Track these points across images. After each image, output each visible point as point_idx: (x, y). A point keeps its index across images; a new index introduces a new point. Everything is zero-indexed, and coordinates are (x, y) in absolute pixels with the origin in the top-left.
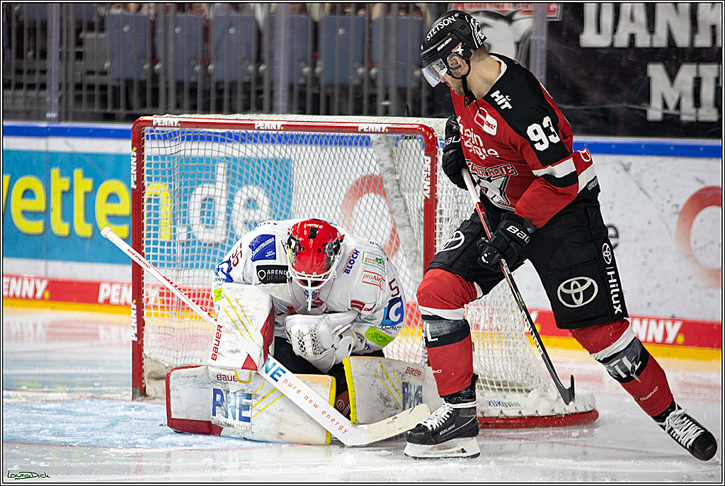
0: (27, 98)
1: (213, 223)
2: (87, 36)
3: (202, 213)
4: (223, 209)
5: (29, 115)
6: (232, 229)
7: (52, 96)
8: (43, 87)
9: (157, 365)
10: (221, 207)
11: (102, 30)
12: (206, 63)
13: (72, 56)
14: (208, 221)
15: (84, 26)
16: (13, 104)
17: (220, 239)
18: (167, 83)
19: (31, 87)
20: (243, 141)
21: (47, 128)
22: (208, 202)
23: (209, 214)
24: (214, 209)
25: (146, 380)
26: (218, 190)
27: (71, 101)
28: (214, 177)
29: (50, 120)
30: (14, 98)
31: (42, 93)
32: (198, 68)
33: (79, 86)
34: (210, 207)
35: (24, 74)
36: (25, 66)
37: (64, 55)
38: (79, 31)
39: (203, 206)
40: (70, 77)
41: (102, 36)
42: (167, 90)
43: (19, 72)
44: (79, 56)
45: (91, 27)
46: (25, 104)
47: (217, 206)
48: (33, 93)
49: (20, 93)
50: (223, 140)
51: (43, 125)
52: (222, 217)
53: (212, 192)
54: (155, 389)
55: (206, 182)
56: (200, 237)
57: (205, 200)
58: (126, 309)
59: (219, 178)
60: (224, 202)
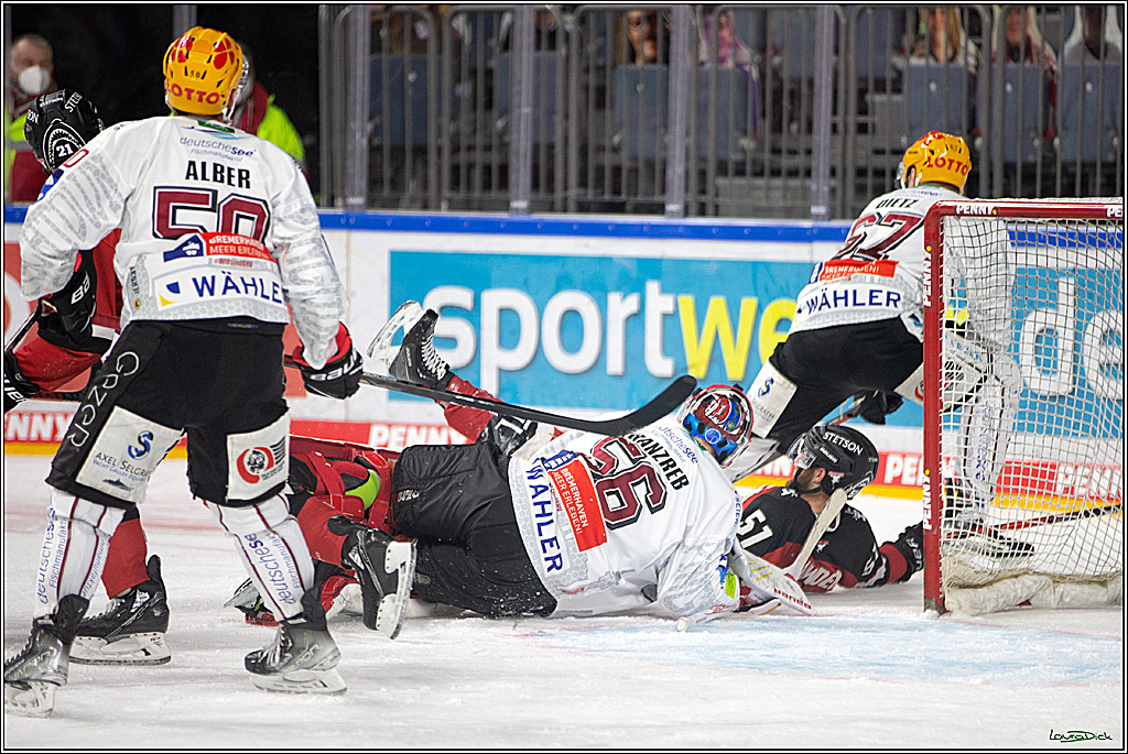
0: (786, 188)
1: (1055, 366)
2: (876, 99)
3: (1037, 350)
4: (1069, 345)
5: (789, 213)
6: (1083, 373)
7: (820, 184)
8: (808, 173)
9: (963, 567)
10: (1065, 342)
11: (897, 90)
12: (1048, 136)
13: (852, 128)
14: (1046, 363)
15: (871, 86)
16: (767, 197)
17: (1065, 389)
18: (991, 164)
19: (793, 173)
20: (1102, 245)
21: (812, 229)
22: (1046, 336)
23: (1048, 352)
24: (1056, 345)
25: (944, 588)
26: (1061, 318)
27: (850, 191)
28: (1055, 297)
29: (817, 217)
30: (769, 188)
31: (808, 182)
32: (1037, 143)
33: (861, 172)
34: (1049, 341)
35: (784, 155)
36: (784, 143)
37: (840, 128)
38: (862, 92)
39: (1038, 339)
40: (849, 157)
41: (897, 98)
42: (991, 176)
43: (776, 151)
44: (862, 129)
45: (880, 87)
46: (784, 197)
47: (1060, 341)
48: (795, 183)
49: (777, 182)
50: (1072, 245)
51: (807, 224)
52: (1069, 357)
53: (1051, 319)
54: (958, 602)
55: (1042, 305)
56: (1034, 385)
57: (1042, 331)
58: (916, 491)
59: (1062, 299)
60: (1070, 335)
